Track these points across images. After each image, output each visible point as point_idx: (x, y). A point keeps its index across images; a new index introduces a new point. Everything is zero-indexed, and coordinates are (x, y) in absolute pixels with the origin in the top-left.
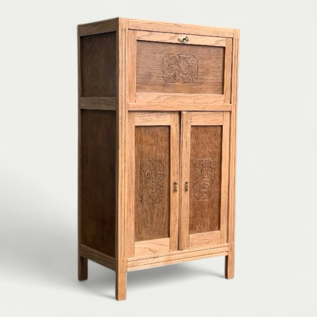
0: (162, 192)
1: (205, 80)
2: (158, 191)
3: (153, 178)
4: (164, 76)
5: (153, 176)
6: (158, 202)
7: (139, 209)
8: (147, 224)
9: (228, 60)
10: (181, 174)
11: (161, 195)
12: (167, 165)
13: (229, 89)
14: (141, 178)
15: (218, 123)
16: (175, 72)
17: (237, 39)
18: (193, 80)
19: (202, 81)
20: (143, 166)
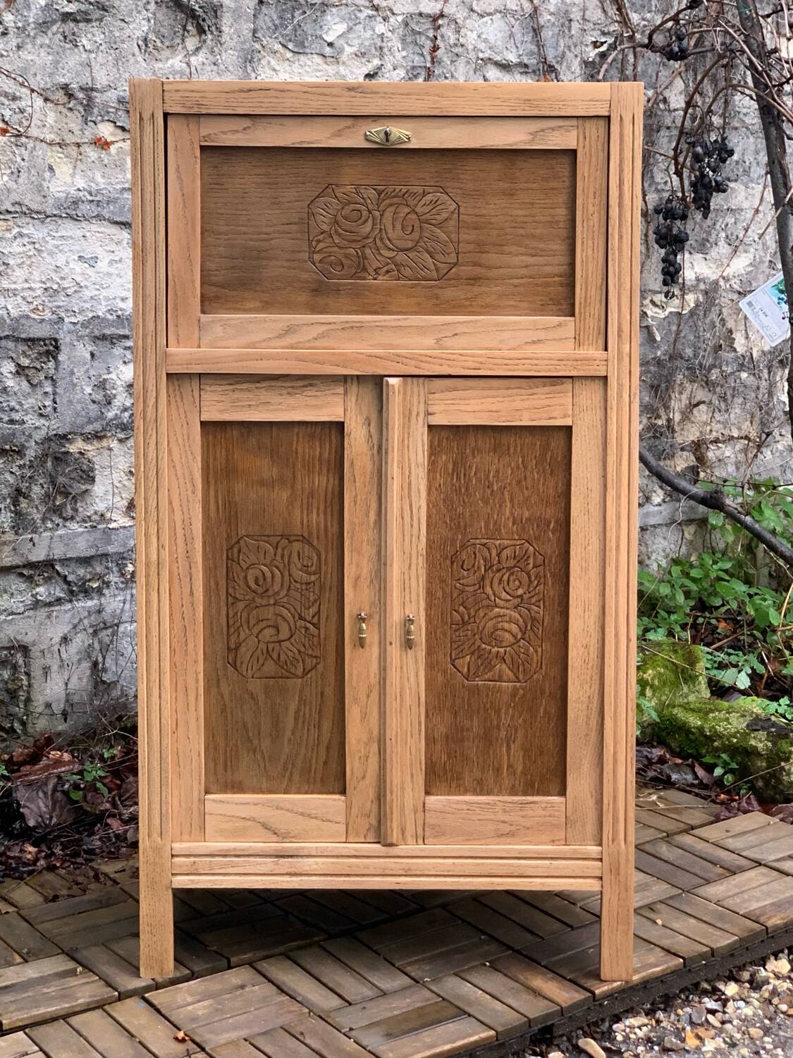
0: (315, 640)
1: (489, 268)
2: (295, 637)
3: (278, 593)
4: (317, 257)
5: (277, 587)
6: (300, 672)
7: (225, 690)
8: (256, 742)
9: (591, 195)
10: (385, 588)
11: (310, 652)
12: (335, 551)
13: (598, 298)
14: (231, 591)
15: (550, 418)
16: (361, 244)
17: (627, 120)
18: (437, 270)
19: (478, 270)
20: (239, 551)
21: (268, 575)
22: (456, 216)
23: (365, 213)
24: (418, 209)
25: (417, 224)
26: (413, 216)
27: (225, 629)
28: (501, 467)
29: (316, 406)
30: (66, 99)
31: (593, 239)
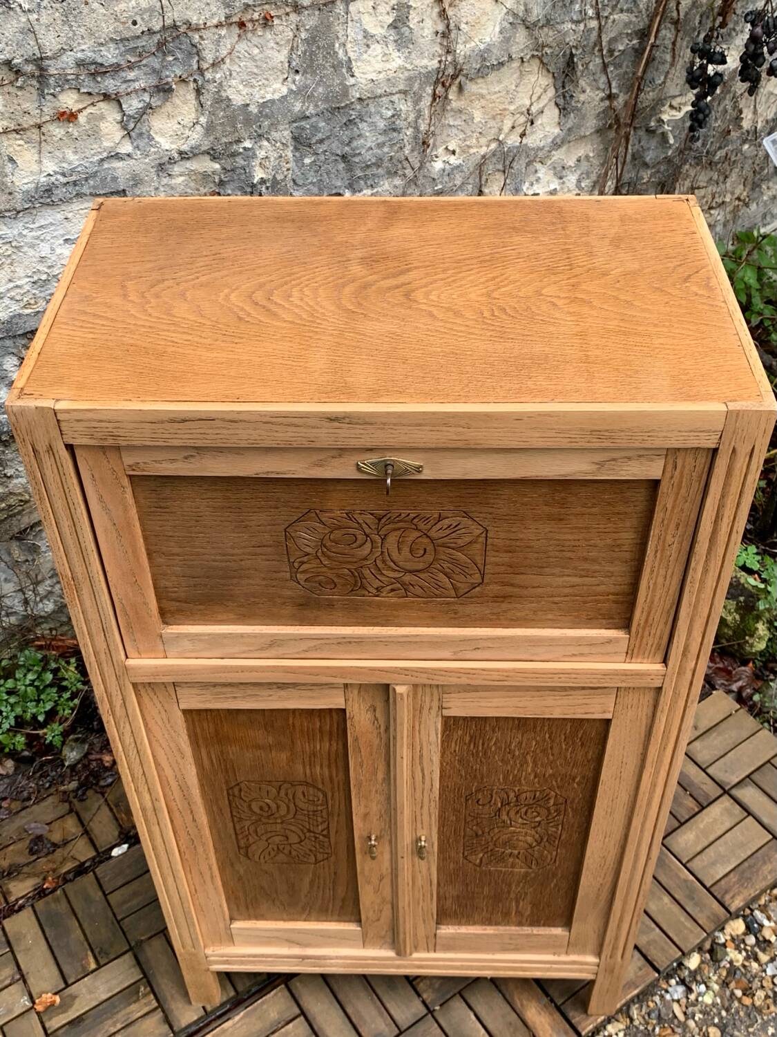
0: (326, 844)
1: (523, 587)
2: (306, 842)
3: (284, 816)
4: (301, 577)
5: (282, 813)
6: (312, 861)
7: (240, 869)
8: (274, 895)
9: (672, 526)
10: (396, 823)
11: (321, 850)
12: (342, 792)
13: (663, 621)
14: (234, 814)
15: (586, 713)
16: (356, 566)
17: (743, 451)
18: (455, 588)
19: (509, 589)
20: (240, 790)
21: (273, 806)
22: (482, 539)
23: (361, 537)
24: (433, 534)
25: (430, 548)
26: (426, 540)
27: (234, 836)
28: (525, 740)
29: (312, 698)
30: (12, 76)
31: (667, 568)
